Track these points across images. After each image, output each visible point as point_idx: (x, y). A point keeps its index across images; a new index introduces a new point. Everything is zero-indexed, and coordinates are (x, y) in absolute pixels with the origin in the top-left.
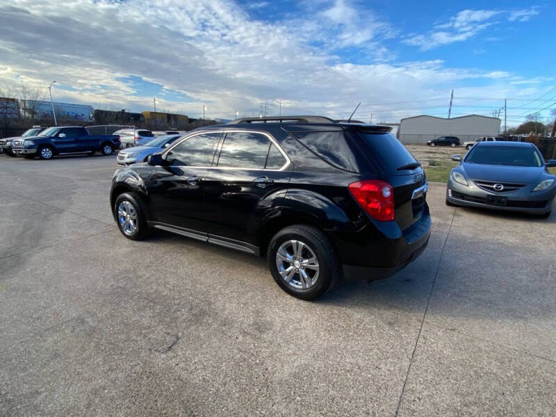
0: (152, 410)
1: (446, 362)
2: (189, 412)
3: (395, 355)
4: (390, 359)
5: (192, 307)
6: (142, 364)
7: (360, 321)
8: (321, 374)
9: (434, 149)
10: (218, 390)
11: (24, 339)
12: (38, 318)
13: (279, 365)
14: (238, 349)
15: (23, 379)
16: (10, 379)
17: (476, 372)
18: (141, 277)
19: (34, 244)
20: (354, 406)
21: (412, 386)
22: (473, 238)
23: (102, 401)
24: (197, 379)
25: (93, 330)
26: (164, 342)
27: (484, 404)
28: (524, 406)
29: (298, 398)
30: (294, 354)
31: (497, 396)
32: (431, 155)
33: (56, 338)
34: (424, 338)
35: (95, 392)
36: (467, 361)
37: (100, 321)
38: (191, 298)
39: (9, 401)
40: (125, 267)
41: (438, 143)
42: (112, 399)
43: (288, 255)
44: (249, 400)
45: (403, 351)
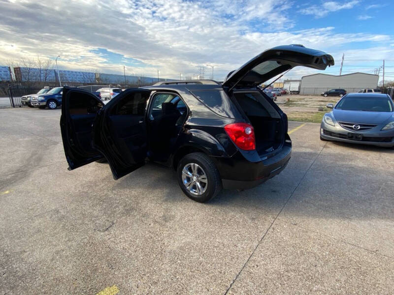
0: (89, 264)
1: (283, 244)
2: (110, 266)
3: (250, 239)
4: (245, 241)
5: (126, 205)
6: (88, 238)
7: (233, 217)
8: (197, 248)
9: (326, 98)
10: (131, 254)
11: (22, 221)
12: (31, 209)
13: (172, 241)
14: (149, 231)
15: (17, 244)
16: (10, 244)
17: (302, 252)
18: (98, 186)
19: (36, 164)
20: (213, 267)
21: (255, 258)
22: (332, 163)
23: (61, 258)
24: (119, 248)
25: (63, 217)
26: (104, 225)
27: (300, 271)
28: (328, 274)
29: (179, 261)
30: (184, 235)
31: (311, 267)
32: (322, 103)
33: (40, 221)
34: (273, 229)
35: (57, 253)
36: (298, 245)
37: (68, 212)
38: (127, 199)
39: (8, 256)
40: (90, 179)
41: (329, 94)
42: (67, 257)
43: (189, 173)
44: (148, 261)
45: (256, 236)
